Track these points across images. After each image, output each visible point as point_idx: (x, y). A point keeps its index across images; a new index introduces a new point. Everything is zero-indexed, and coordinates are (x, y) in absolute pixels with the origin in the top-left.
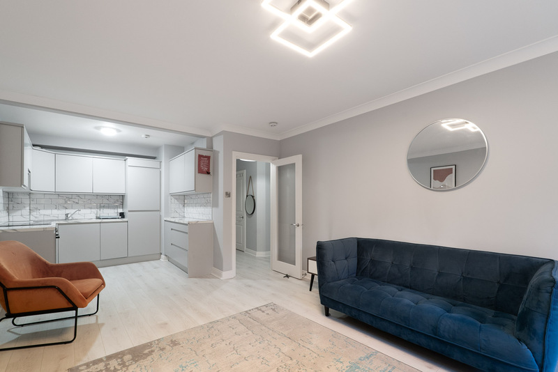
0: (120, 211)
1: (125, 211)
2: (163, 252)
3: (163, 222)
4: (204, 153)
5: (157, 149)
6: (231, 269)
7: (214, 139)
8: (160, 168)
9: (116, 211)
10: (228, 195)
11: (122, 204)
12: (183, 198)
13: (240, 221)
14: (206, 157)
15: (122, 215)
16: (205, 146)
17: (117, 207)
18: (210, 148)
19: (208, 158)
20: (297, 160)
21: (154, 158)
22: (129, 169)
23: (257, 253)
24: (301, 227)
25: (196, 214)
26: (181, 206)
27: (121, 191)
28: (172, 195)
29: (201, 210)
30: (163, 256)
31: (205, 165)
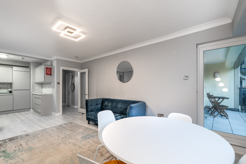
0: (10, 90)
1: (12, 90)
2: (31, 107)
3: (31, 95)
4: (49, 67)
5: (29, 63)
6: (59, 112)
7: (53, 61)
8: (30, 71)
9: (7, 90)
10: (58, 83)
11: (11, 87)
12: (42, 84)
13: (69, 94)
14: (49, 68)
15: (11, 92)
16: (49, 64)
17: (8, 88)
18: (52, 65)
19: (51, 69)
20: (86, 71)
21: (28, 67)
22: (14, 72)
23: (75, 106)
24: (87, 95)
25: (47, 91)
26: (40, 88)
27: (11, 81)
28: (36, 83)
29: (48, 89)
30: (31, 109)
31: (49, 72)
